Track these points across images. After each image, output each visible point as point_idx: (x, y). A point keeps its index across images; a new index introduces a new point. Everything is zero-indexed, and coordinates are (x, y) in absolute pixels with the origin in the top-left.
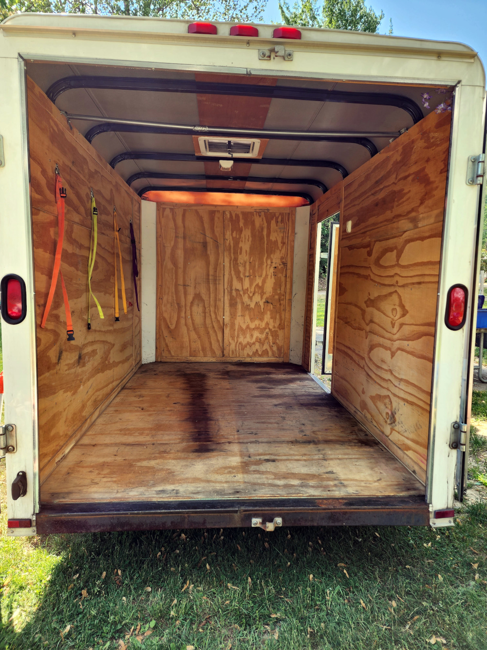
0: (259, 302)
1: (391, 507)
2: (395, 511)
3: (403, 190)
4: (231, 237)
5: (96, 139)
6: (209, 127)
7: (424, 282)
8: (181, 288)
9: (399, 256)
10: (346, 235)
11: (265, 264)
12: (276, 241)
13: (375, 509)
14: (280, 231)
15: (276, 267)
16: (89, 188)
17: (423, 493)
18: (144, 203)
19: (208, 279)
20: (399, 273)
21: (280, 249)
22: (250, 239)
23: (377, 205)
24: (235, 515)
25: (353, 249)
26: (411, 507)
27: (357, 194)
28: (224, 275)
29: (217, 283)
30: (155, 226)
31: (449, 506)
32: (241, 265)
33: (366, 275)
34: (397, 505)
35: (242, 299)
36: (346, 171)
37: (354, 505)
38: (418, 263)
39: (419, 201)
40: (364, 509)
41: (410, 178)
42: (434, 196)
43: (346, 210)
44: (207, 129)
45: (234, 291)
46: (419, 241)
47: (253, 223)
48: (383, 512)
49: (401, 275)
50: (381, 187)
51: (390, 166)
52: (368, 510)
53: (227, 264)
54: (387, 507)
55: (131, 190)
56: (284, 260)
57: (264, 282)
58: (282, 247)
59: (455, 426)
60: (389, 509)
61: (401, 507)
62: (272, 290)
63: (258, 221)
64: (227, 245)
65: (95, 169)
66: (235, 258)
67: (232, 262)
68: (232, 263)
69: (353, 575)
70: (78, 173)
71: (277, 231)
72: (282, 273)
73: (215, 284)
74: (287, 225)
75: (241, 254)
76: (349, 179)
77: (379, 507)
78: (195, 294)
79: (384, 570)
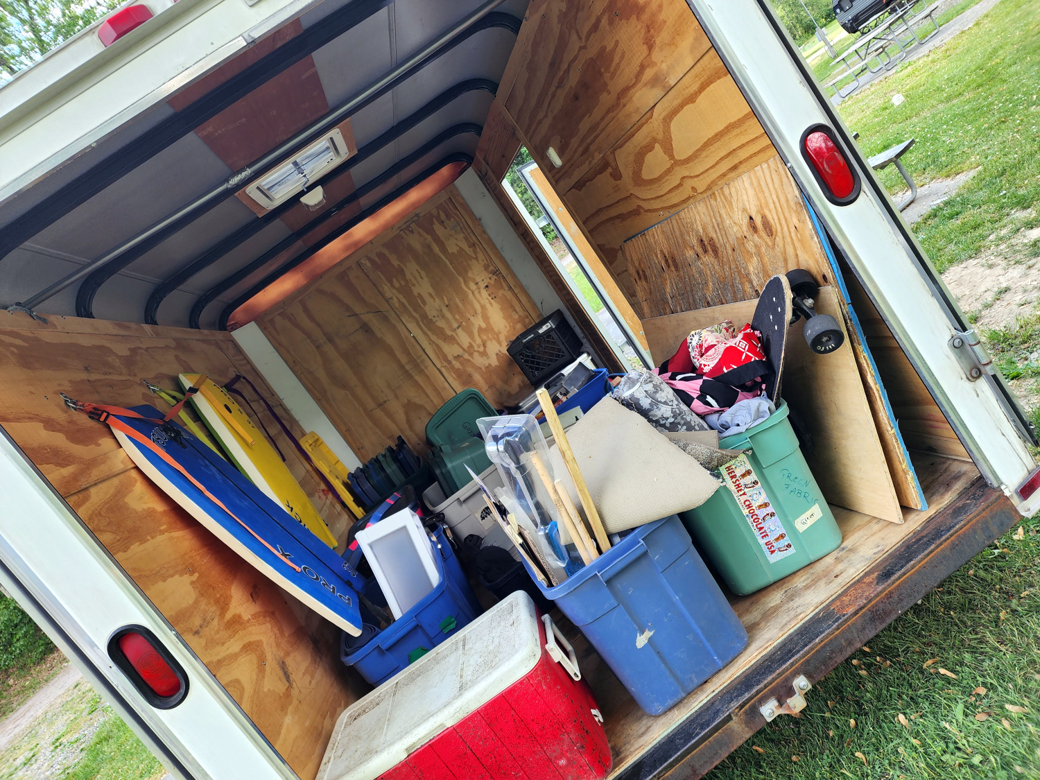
0: (500, 352)
1: (949, 533)
2: (959, 536)
3: (604, 48)
4: (395, 291)
5: (96, 306)
6: (249, 166)
7: (741, 163)
8: (378, 413)
9: (669, 150)
10: (558, 172)
11: (470, 293)
12: (461, 249)
13: (928, 555)
14: (456, 232)
15: (487, 286)
16: (141, 384)
17: (975, 475)
18: (238, 335)
19: (407, 372)
20: (686, 174)
21: (475, 256)
22: (423, 273)
23: (576, 98)
24: (731, 724)
25: (584, 185)
26: (976, 511)
27: (533, 102)
28: (424, 350)
29: (423, 368)
30: (276, 353)
31: (1030, 468)
32: (437, 319)
33: (634, 210)
34: (956, 524)
35: (473, 365)
36: (492, 82)
37: (893, 574)
38: (709, 140)
39: (645, 47)
40: (913, 567)
41: (604, 21)
42: (665, 22)
43: (531, 138)
44: (248, 172)
45: (454, 362)
46: (688, 106)
47: (411, 249)
48: (942, 550)
49: (693, 175)
50: (564, 66)
51: (556, 27)
52: (920, 565)
53: (416, 332)
54: (944, 538)
55: (206, 332)
56: (492, 268)
57: (486, 318)
58: (475, 252)
59: (956, 343)
60: (948, 538)
61: (963, 523)
62: (504, 321)
63: (415, 241)
64: (397, 305)
65: (129, 349)
66: (421, 316)
67: (421, 323)
68: (423, 326)
69: (958, 668)
70: (106, 377)
71: (450, 236)
72: (502, 287)
73: (421, 372)
74: (458, 217)
75: (425, 303)
76: (503, 90)
77: (932, 547)
78: (404, 406)
79: (994, 624)
